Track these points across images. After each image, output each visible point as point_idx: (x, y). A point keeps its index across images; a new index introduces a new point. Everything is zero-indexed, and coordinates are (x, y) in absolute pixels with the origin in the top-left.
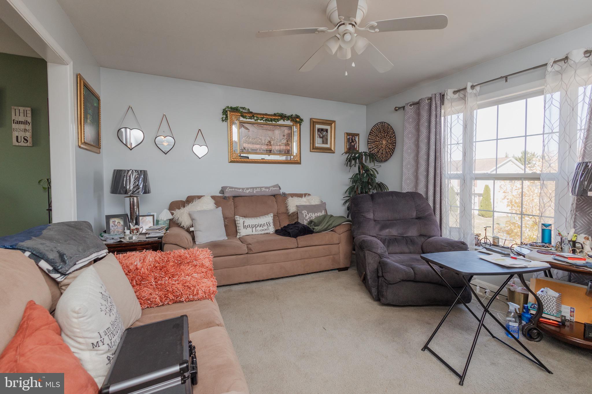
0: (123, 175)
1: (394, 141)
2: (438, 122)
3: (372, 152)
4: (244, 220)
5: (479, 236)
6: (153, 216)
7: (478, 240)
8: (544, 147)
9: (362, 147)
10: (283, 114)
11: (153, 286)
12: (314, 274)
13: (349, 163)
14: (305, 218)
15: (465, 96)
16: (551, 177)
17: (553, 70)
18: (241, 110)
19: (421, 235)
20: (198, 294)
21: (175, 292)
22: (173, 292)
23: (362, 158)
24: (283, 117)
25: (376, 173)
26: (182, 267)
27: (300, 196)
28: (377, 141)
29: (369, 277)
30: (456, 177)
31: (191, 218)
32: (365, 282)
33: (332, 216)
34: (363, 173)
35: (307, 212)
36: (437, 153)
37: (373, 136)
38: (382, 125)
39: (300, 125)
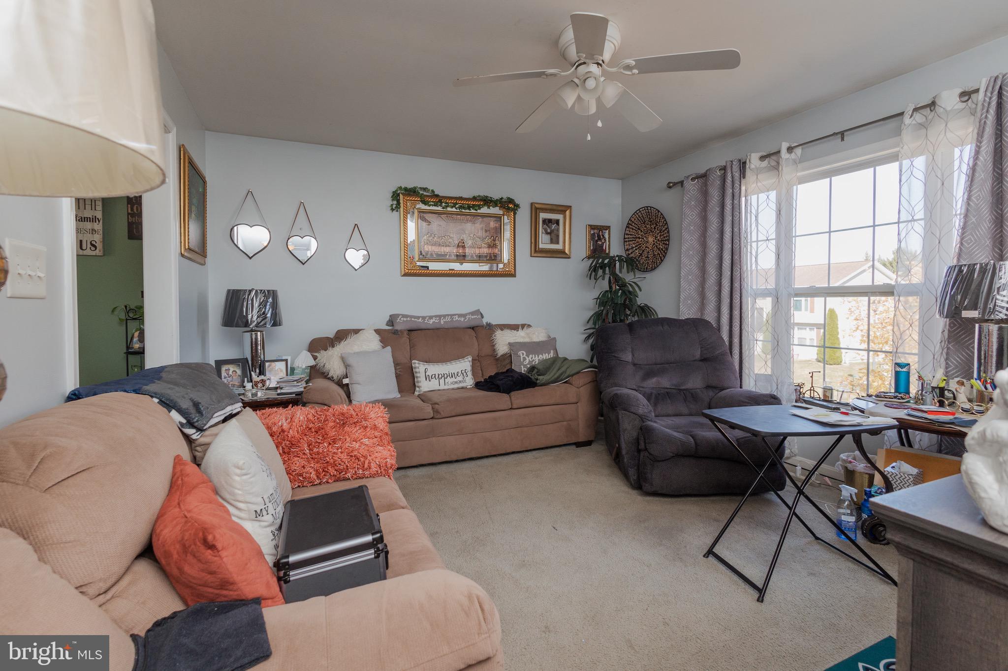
0: (241, 298)
1: (667, 237)
2: (736, 206)
3: (631, 255)
4: (426, 366)
5: (803, 387)
6: (286, 361)
7: (800, 394)
8: (900, 243)
9: (615, 247)
10: (487, 197)
11: (306, 455)
12: (537, 451)
13: (593, 273)
14: (524, 362)
15: (778, 163)
16: (911, 290)
17: (914, 122)
18: (421, 192)
19: (708, 387)
20: (370, 468)
21: (337, 465)
22: (334, 465)
23: (615, 265)
24: (487, 201)
25: (637, 289)
26: (347, 429)
27: (515, 327)
28: (639, 238)
29: (624, 452)
30: (765, 294)
31: (344, 363)
32: (619, 461)
33: (565, 359)
34: (615, 290)
35: (525, 351)
36: (734, 256)
37: (633, 229)
38: (647, 211)
39: (515, 213)
